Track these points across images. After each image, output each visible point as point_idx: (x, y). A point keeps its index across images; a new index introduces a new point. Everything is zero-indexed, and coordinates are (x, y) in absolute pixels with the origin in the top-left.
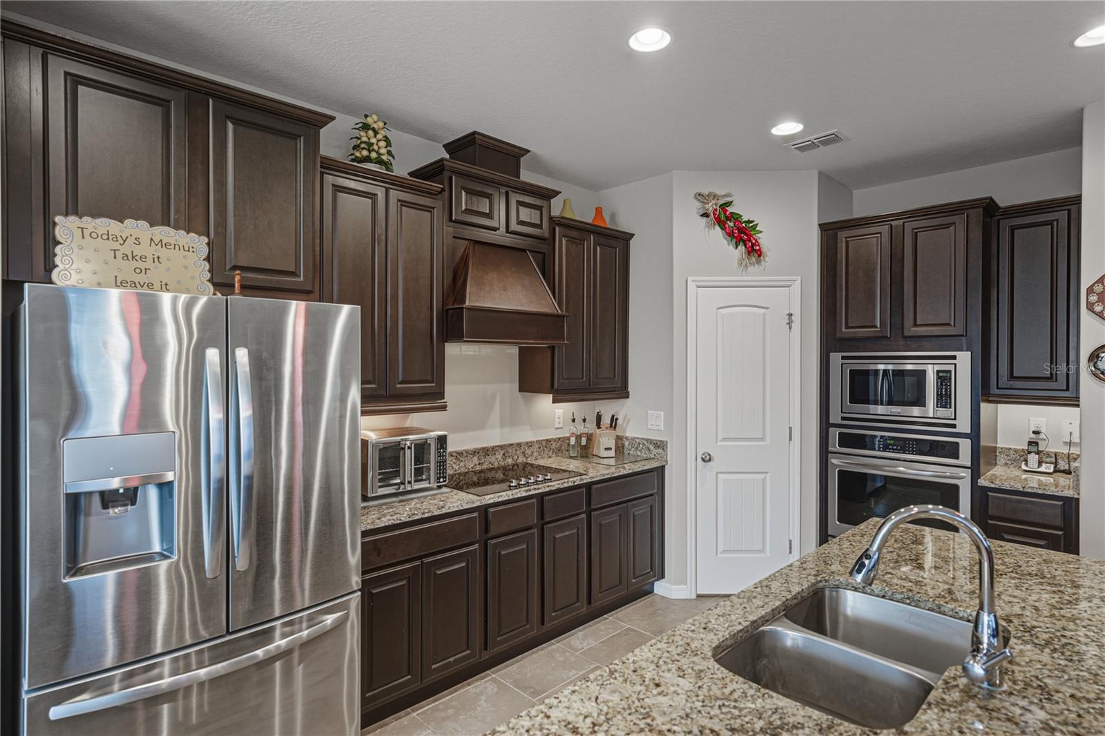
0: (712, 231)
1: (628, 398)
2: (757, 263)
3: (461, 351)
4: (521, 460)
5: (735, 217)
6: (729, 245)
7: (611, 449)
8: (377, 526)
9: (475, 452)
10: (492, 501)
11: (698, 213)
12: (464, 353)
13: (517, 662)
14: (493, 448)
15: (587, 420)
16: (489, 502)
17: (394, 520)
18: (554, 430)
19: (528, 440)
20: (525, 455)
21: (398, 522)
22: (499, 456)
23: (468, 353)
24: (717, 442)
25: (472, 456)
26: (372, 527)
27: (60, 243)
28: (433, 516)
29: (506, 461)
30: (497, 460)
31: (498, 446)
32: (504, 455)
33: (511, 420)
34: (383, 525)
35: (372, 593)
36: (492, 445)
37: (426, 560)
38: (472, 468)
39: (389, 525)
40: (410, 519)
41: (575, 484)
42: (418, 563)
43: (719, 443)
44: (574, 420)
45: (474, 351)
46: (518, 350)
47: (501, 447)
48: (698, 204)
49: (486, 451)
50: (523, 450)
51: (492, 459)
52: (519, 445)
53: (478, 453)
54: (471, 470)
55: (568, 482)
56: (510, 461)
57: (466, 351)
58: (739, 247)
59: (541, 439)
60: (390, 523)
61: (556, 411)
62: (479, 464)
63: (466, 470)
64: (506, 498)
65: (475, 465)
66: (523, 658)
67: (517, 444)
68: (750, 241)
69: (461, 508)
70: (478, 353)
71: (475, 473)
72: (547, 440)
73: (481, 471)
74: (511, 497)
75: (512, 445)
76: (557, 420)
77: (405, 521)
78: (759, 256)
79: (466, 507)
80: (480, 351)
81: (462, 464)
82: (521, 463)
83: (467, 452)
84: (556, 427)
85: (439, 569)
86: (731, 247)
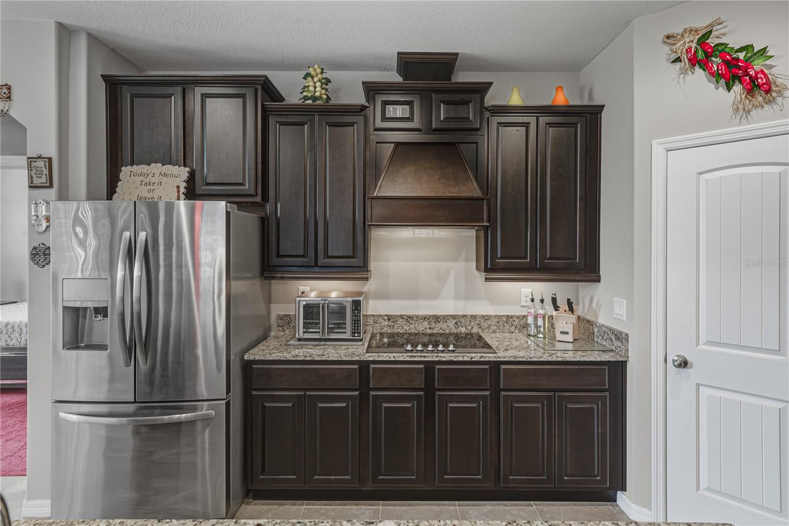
0: (690, 77)
1: (599, 281)
2: (766, 103)
3: (414, 234)
4: (475, 330)
5: (722, 50)
6: (717, 89)
7: (567, 333)
8: (267, 359)
9: (425, 318)
10: (371, 359)
11: (668, 60)
12: (417, 236)
13: (409, 506)
14: (444, 317)
15: (545, 301)
16: (368, 359)
17: (281, 357)
18: (520, 306)
19: (484, 313)
20: (480, 327)
21: (284, 359)
22: (451, 323)
23: (421, 236)
24: (698, 344)
25: (421, 321)
26: (264, 358)
27: (121, 180)
28: (314, 360)
29: (459, 330)
30: (449, 327)
31: (451, 316)
32: (456, 323)
33: (469, 295)
34: (272, 359)
35: (264, 405)
36: (443, 314)
37: (308, 393)
38: (422, 330)
39: (276, 360)
40: (294, 359)
41: (473, 360)
42: (302, 393)
43: (701, 347)
44: (532, 300)
45: (428, 234)
46: (475, 233)
47: (454, 317)
48: (667, 48)
49: (437, 319)
50: (478, 322)
51: (444, 326)
52: (474, 317)
53: (429, 319)
54: (421, 332)
55: (463, 357)
56: (463, 330)
57: (419, 234)
58: (735, 88)
59: (501, 314)
60: (277, 358)
61: (522, 290)
62: (430, 328)
63: (417, 332)
64: (387, 359)
65: (426, 329)
66: (417, 505)
67: (472, 316)
68: (748, 74)
69: (340, 359)
70: (431, 236)
71: (425, 334)
72: (508, 316)
73: (431, 335)
74: (392, 359)
75: (465, 316)
76: (523, 299)
77: (290, 359)
78: (768, 91)
79: (344, 359)
80: (433, 234)
81: (412, 326)
82: (475, 333)
83: (417, 317)
84: (522, 305)
85: (322, 402)
86: (722, 90)
